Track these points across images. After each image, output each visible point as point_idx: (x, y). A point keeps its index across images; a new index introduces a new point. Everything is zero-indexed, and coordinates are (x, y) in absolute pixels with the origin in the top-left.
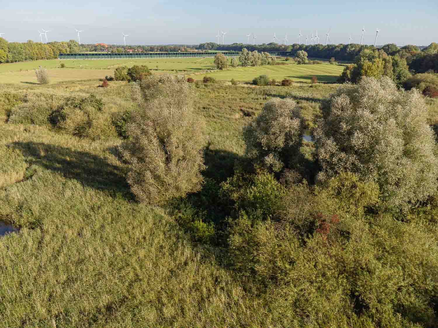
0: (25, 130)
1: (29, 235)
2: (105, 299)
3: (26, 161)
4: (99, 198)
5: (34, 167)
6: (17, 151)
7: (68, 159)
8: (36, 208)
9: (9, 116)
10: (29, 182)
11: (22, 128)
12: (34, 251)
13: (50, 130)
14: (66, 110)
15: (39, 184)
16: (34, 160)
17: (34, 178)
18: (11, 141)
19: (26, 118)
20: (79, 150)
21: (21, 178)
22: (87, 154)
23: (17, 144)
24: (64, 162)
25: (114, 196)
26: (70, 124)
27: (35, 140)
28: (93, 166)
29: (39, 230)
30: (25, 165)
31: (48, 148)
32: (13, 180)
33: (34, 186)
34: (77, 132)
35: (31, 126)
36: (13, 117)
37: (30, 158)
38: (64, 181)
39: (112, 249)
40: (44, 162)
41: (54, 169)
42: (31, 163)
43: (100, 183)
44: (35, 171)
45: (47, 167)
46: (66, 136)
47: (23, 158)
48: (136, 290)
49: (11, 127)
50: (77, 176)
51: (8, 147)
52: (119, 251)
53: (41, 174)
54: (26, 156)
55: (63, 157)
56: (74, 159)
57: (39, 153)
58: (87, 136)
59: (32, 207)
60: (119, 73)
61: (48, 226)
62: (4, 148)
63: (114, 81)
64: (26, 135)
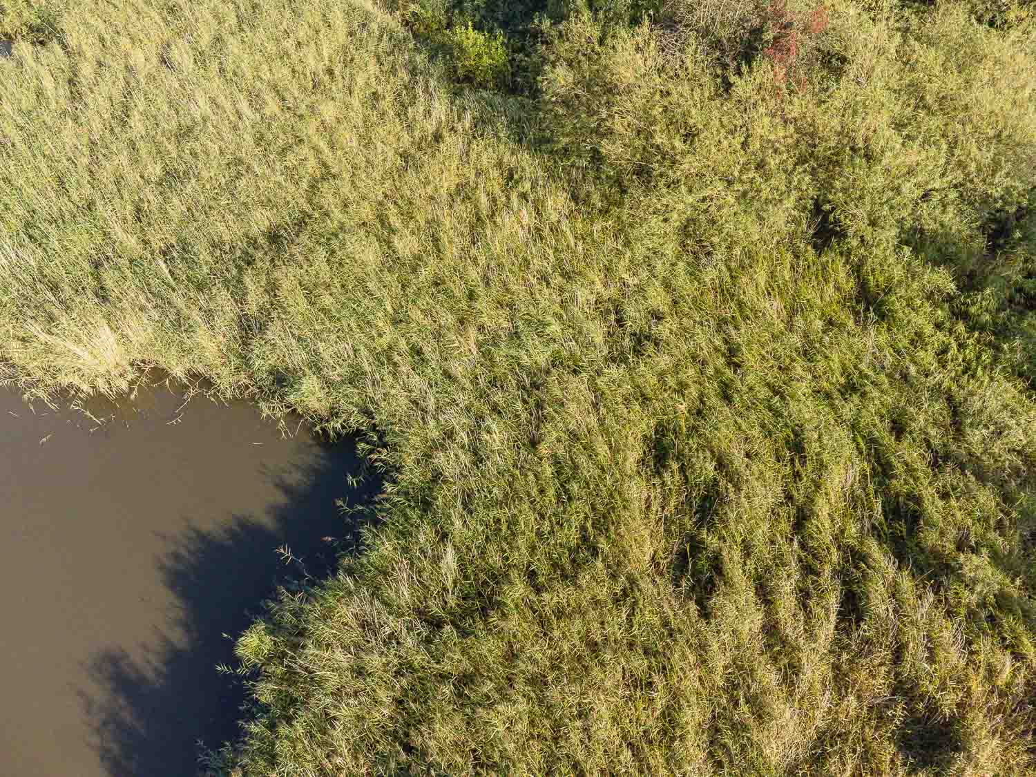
1: (37, 59)
2: (261, 220)
29: (57, 48)
39: (255, 99)
48: (328, 199)
52: (272, 107)
61: (78, 38)
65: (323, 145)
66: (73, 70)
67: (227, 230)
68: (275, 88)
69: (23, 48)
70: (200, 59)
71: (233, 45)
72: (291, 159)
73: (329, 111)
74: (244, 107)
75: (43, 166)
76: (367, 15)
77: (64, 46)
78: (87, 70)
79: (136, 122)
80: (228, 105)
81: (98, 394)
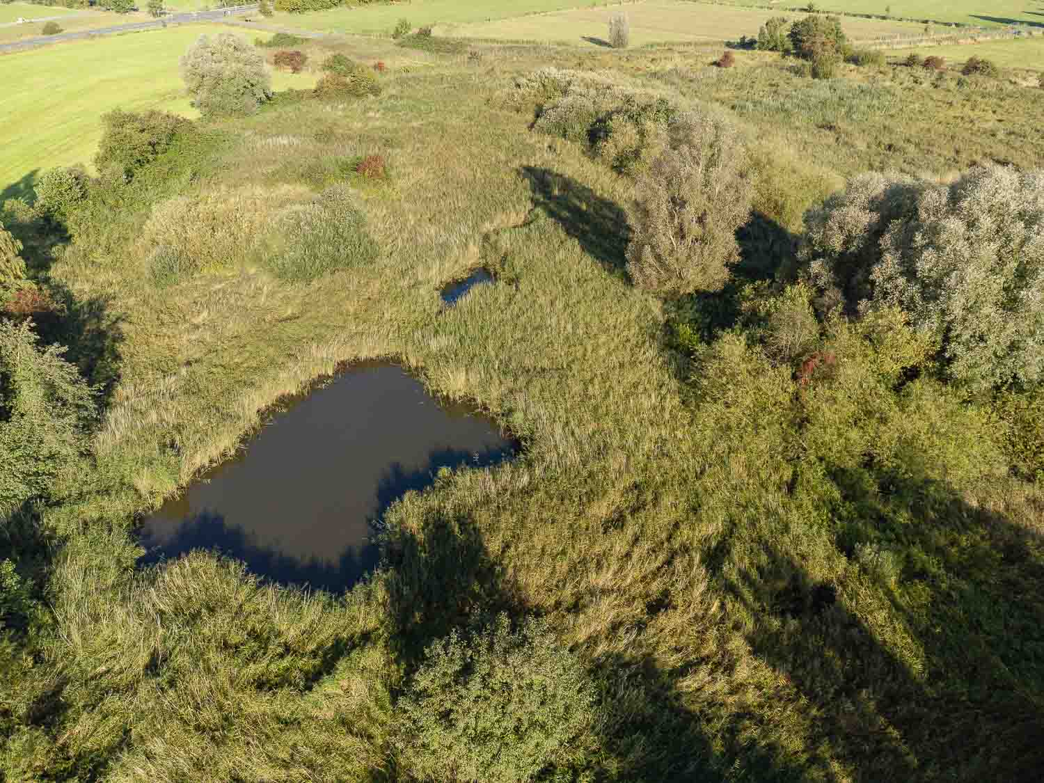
0: (550, 147)
1: (504, 289)
3: (532, 200)
4: (593, 270)
5: (539, 210)
6: (527, 181)
7: (584, 207)
8: (519, 263)
9: (538, 116)
10: (526, 230)
11: (548, 139)
12: (503, 307)
13: (583, 153)
14: (616, 122)
15: (535, 235)
16: (542, 200)
17: (532, 226)
18: (525, 163)
19: (557, 126)
20: (605, 196)
21: (520, 223)
22: (610, 205)
23: (529, 170)
24: (576, 211)
25: (611, 272)
26: (609, 149)
27: (556, 168)
28: (610, 224)
29: (514, 288)
30: (529, 206)
31: (567, 185)
32: (511, 223)
33: (528, 237)
34: (618, 164)
35: (559, 141)
36: (540, 121)
37: (538, 196)
38: (563, 235)
39: (576, 326)
40: (552, 206)
41: (560, 219)
42: (536, 203)
43: (605, 251)
44: (537, 216)
45: (552, 214)
46: (600, 168)
47: (530, 194)
49: (533, 139)
50: (582, 237)
51: (518, 173)
52: (580, 332)
53: (542, 222)
54: (534, 192)
55: (578, 204)
56: (592, 210)
57: (552, 190)
58: (628, 174)
59: (516, 262)
60: (770, 33)
61: (524, 286)
62: (514, 174)
63: (754, 49)
64: (548, 156)
65: (590, 349)
66: (514, 296)
67: (528, 362)
68: (587, 325)
69: (501, 284)
70: (567, 305)
71: (583, 307)
72: (573, 349)
73: (603, 338)
74: (569, 327)
75: (480, 322)
76: (650, 311)
77: (517, 287)
78: (518, 296)
79: (523, 319)
80: (563, 322)
81: (448, 396)
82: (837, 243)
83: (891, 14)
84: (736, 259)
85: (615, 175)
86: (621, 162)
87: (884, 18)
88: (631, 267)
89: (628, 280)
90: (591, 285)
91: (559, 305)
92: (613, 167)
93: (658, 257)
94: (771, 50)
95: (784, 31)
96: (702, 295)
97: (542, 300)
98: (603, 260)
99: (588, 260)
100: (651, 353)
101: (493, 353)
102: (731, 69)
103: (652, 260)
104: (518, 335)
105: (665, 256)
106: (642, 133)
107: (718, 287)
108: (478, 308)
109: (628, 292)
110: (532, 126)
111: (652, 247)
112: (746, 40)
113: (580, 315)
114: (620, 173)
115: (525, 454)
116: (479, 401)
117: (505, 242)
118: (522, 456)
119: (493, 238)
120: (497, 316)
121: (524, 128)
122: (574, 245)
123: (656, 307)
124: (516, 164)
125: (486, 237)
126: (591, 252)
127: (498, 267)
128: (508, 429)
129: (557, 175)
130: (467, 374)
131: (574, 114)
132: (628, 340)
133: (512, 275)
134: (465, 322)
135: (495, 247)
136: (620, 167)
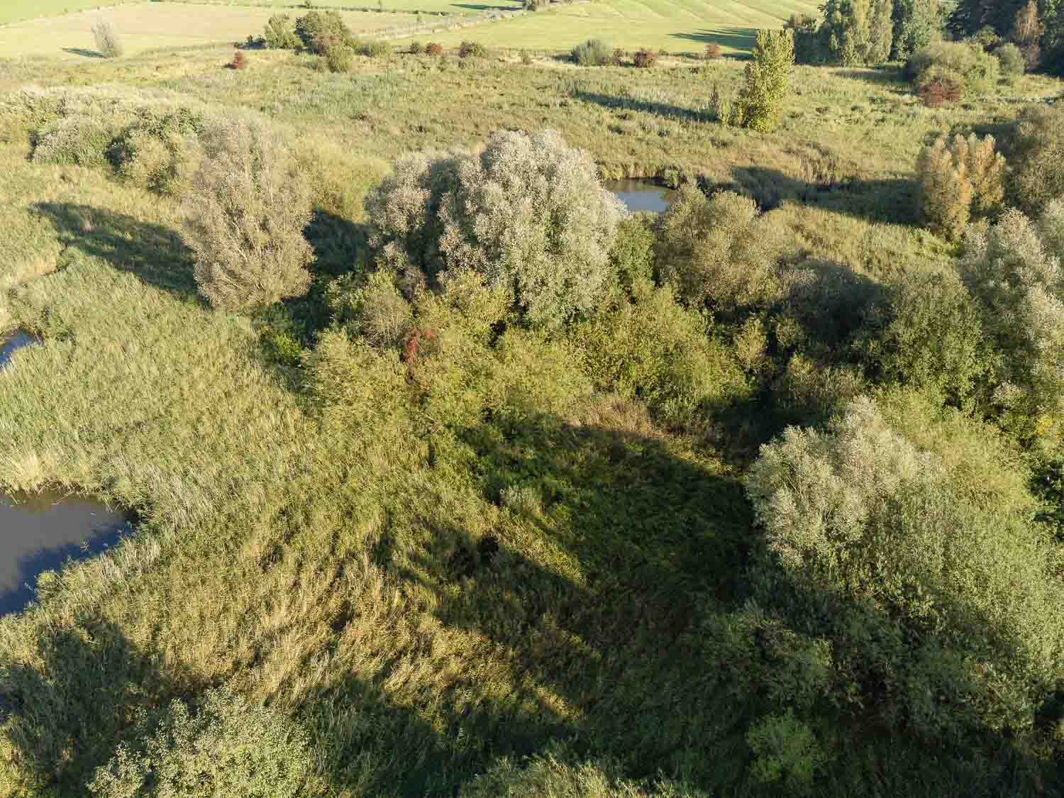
0: (63, 178)
1: (56, 346)
3: (59, 240)
4: (162, 302)
5: (72, 250)
6: (46, 220)
7: (129, 237)
8: (66, 314)
9: (34, 144)
10: (62, 275)
11: (57, 171)
12: (62, 367)
13: (108, 178)
14: (136, 139)
15: (77, 278)
16: (72, 238)
17: (69, 268)
18: (36, 200)
19: (64, 152)
20: (150, 221)
21: (53, 267)
22: (160, 230)
23: (44, 208)
24: (120, 242)
26: (138, 168)
27: (79, 200)
28: (165, 250)
29: (70, 343)
30: (58, 247)
31: (98, 216)
32: (40, 271)
33: (68, 282)
34: (154, 184)
35: (73, 171)
36: (39, 149)
37: (66, 234)
38: (113, 272)
40: (88, 242)
41: (104, 255)
42: (67, 243)
43: (170, 279)
44: (72, 256)
45: (90, 251)
46: (135, 192)
47: (56, 234)
48: (176, 409)
49: (38, 171)
50: (137, 268)
51: (31, 212)
52: (169, 371)
53: (80, 262)
54: (59, 230)
55: (120, 235)
56: (139, 239)
57: (82, 225)
58: (170, 194)
59: (62, 313)
60: (276, 31)
61: (83, 338)
62: (25, 214)
63: (265, 48)
64: (64, 188)
65: (186, 388)
66: (73, 351)
67: (115, 420)
68: (175, 363)
69: (51, 342)
70: (143, 347)
71: (163, 344)
72: (166, 392)
73: (197, 372)
74: (154, 369)
75: (36, 392)
76: (240, 331)
77: (73, 341)
78: (79, 351)
79: (94, 375)
80: (144, 367)
81: (21, 490)
82: (401, 224)
83: (383, 8)
84: (312, 258)
85: (154, 196)
86: (157, 182)
87: (379, 11)
88: (205, 290)
89: (206, 303)
90: (165, 318)
91: (134, 348)
92: (150, 189)
93: (231, 273)
94: (282, 47)
95: (289, 28)
96: (289, 302)
97: (111, 348)
98: (170, 289)
99: (152, 292)
100: (255, 373)
101: (66, 424)
102: (247, 70)
103: (224, 277)
104: (93, 394)
105: (238, 270)
106: (171, 148)
107: (302, 291)
108: (28, 377)
109: (209, 317)
110: (30, 157)
111: (222, 264)
112: (254, 39)
113: (163, 353)
114: (160, 193)
115: (147, 522)
116: (66, 482)
117: (40, 294)
118: (143, 526)
119: (22, 292)
120: (57, 380)
121: (21, 161)
122: (131, 281)
123: (245, 324)
124: (24, 202)
125: (12, 293)
126: (155, 284)
127: (39, 324)
128: (115, 501)
129: (82, 207)
130: (39, 456)
131: (80, 137)
132: (226, 367)
133: (62, 329)
134: (16, 397)
135: (27, 302)
136: (157, 185)
